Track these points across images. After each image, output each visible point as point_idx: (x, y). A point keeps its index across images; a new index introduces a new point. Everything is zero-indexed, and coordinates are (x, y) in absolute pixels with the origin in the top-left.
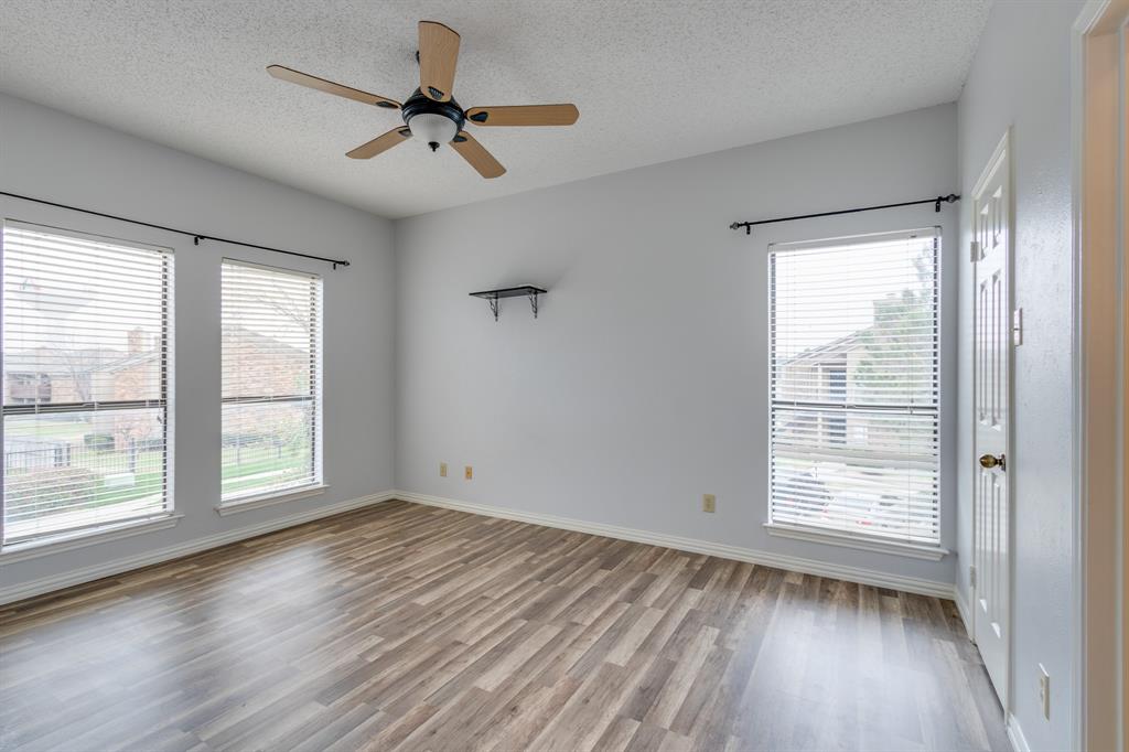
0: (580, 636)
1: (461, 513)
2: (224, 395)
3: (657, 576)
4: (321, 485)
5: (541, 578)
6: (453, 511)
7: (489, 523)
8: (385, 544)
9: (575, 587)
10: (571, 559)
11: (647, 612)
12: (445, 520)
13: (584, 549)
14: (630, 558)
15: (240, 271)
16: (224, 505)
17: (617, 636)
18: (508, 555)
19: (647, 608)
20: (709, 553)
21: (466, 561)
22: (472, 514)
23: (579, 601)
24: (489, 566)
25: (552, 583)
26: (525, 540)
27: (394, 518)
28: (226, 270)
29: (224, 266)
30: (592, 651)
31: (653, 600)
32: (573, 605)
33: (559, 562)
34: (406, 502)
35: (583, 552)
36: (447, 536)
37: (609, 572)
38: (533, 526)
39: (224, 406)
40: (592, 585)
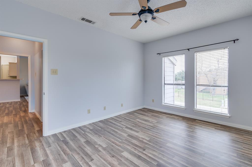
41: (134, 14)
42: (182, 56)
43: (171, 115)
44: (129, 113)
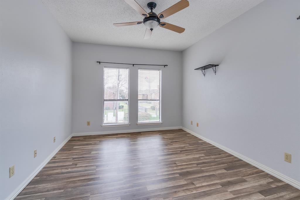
0: (190, 189)
1: (195, 137)
2: (139, 99)
3: (247, 181)
4: (161, 122)
5: (198, 164)
6: (193, 136)
7: (200, 142)
8: (167, 140)
9: (207, 172)
10: (216, 161)
11: (226, 193)
12: (188, 138)
13: (225, 160)
14: (241, 169)
15: (142, 71)
16: (138, 123)
17: (203, 195)
18: (195, 153)
19: (227, 191)
20: (287, 182)
21: (181, 151)
22: (198, 138)
23: (203, 177)
24: (186, 155)
25: (200, 167)
26: (205, 150)
27: (176, 134)
28: (139, 71)
29: (139, 70)
30: (189, 196)
31: (234, 189)
32: (199, 177)
33: (210, 161)
34: (183, 130)
35: (223, 161)
36: (184, 142)
37: (226, 171)
38: (214, 146)
39: (139, 101)
40: (214, 173)
41: (139, 23)
42: (126, 70)
43: (117, 135)
44: (62, 150)
